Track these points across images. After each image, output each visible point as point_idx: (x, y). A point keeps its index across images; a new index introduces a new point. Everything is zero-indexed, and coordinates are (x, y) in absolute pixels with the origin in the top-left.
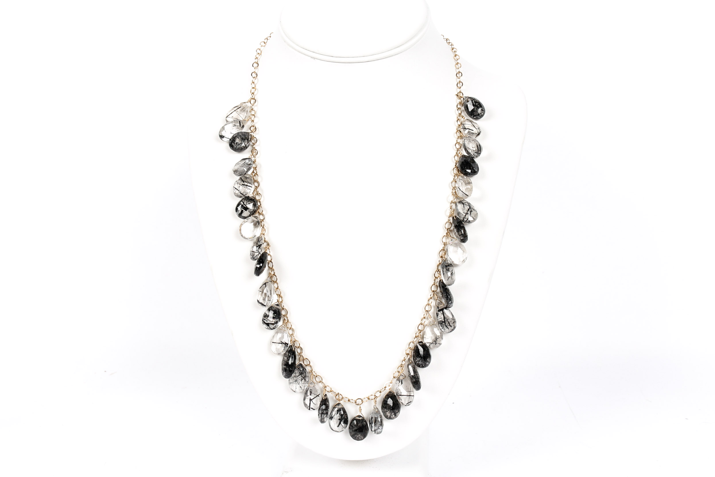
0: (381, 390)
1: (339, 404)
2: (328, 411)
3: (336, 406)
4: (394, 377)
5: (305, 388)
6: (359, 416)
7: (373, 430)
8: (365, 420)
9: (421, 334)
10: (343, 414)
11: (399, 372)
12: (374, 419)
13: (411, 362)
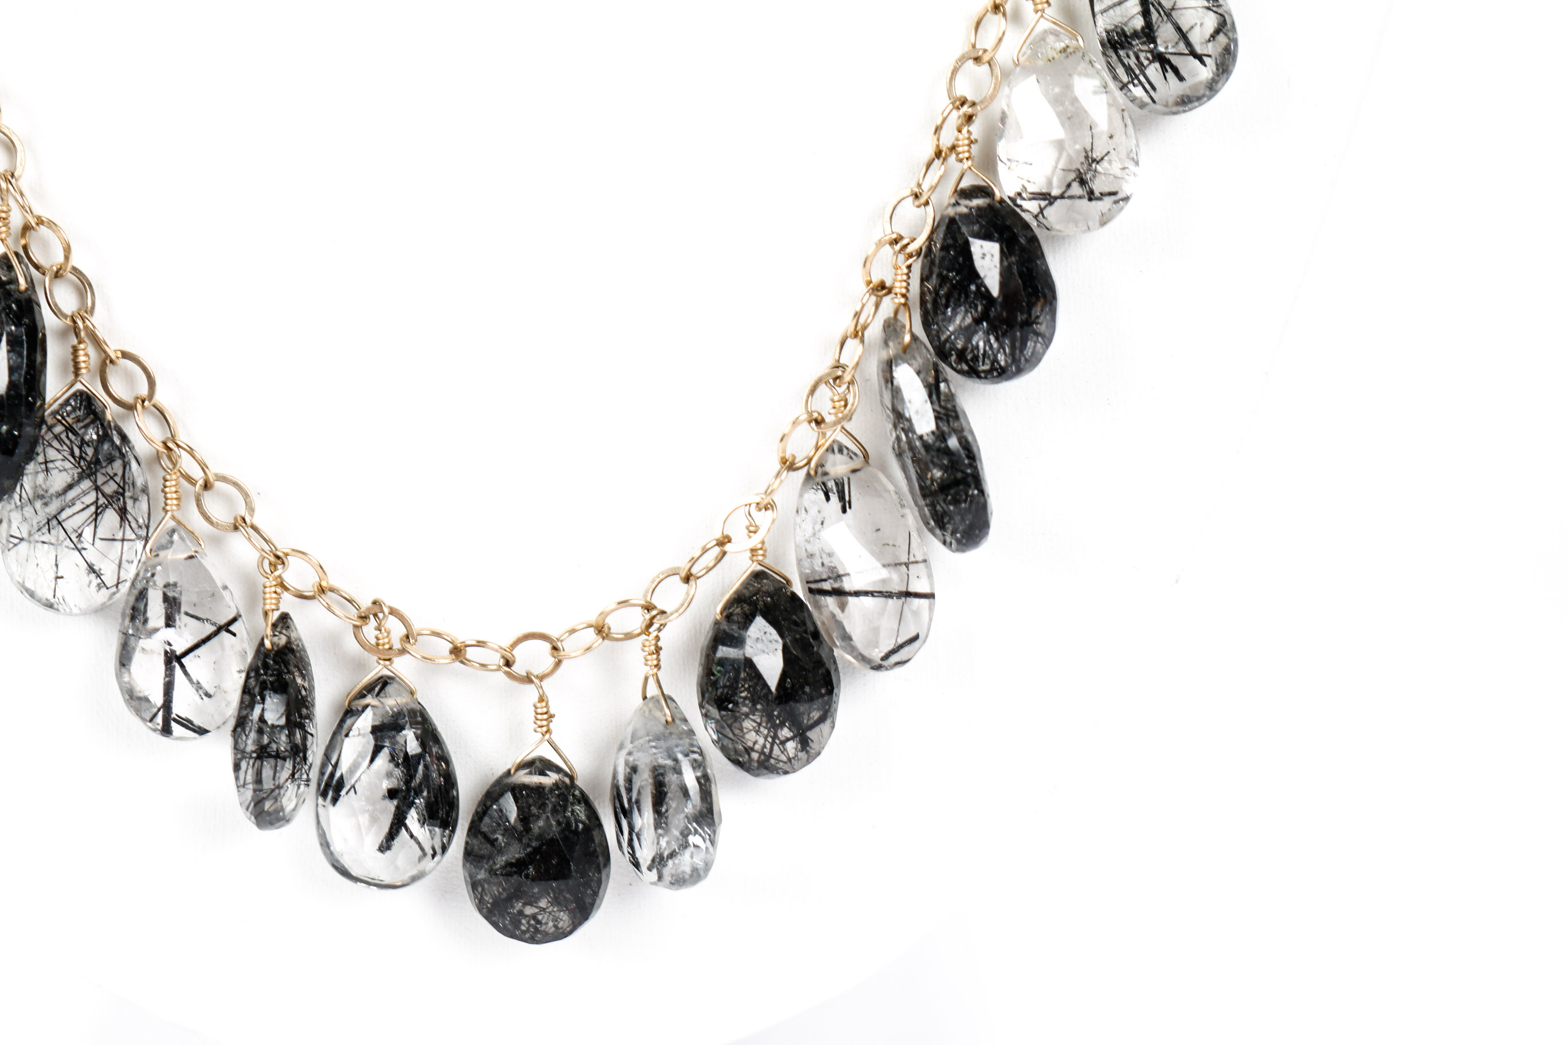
0: (694, 561)
1: (382, 684)
2: (305, 734)
3: (361, 695)
4: (789, 465)
5: (129, 573)
6: (541, 766)
7: (645, 855)
8: (582, 792)
9: (976, 129)
10: (419, 757)
11: (819, 422)
12: (644, 781)
13: (907, 338)
